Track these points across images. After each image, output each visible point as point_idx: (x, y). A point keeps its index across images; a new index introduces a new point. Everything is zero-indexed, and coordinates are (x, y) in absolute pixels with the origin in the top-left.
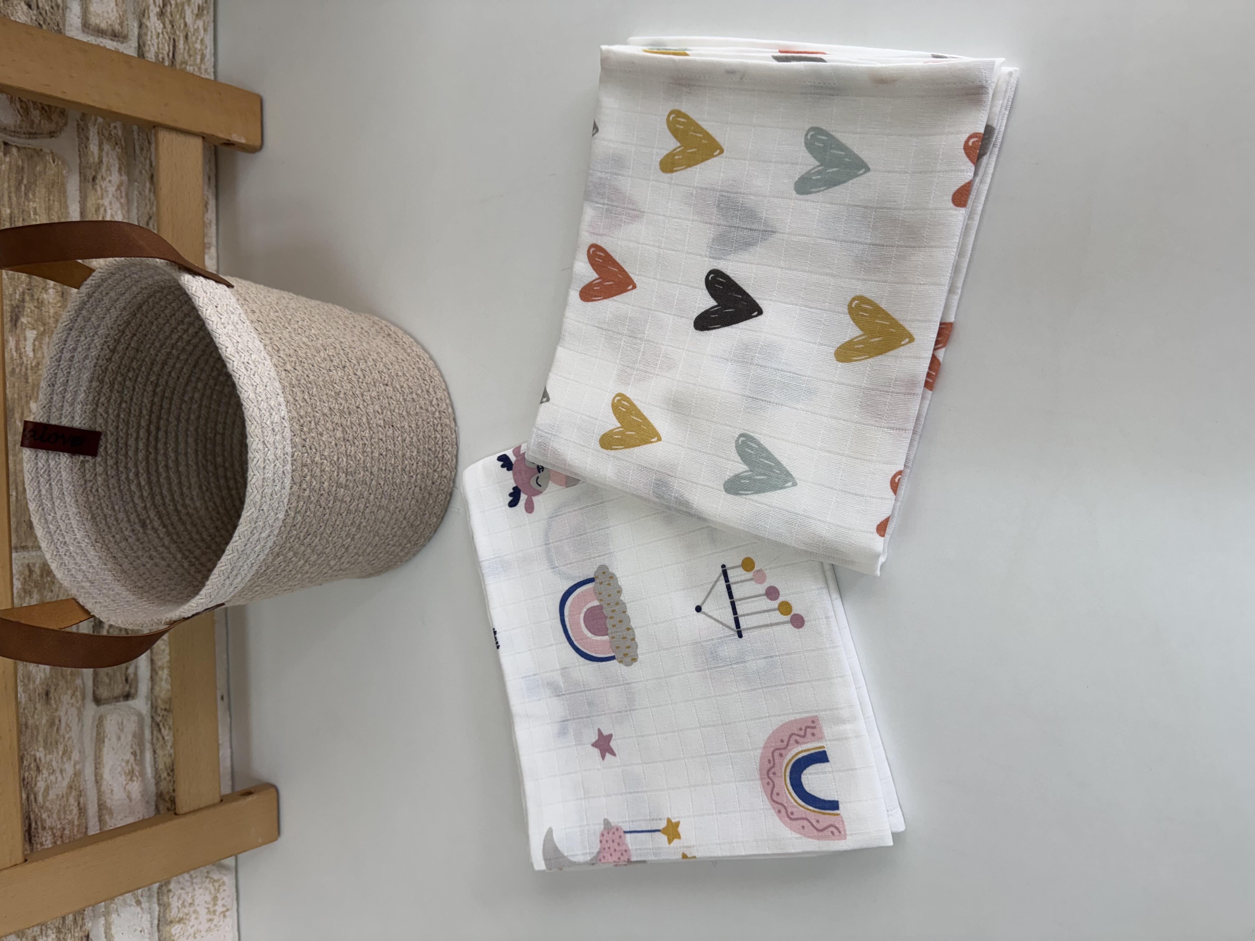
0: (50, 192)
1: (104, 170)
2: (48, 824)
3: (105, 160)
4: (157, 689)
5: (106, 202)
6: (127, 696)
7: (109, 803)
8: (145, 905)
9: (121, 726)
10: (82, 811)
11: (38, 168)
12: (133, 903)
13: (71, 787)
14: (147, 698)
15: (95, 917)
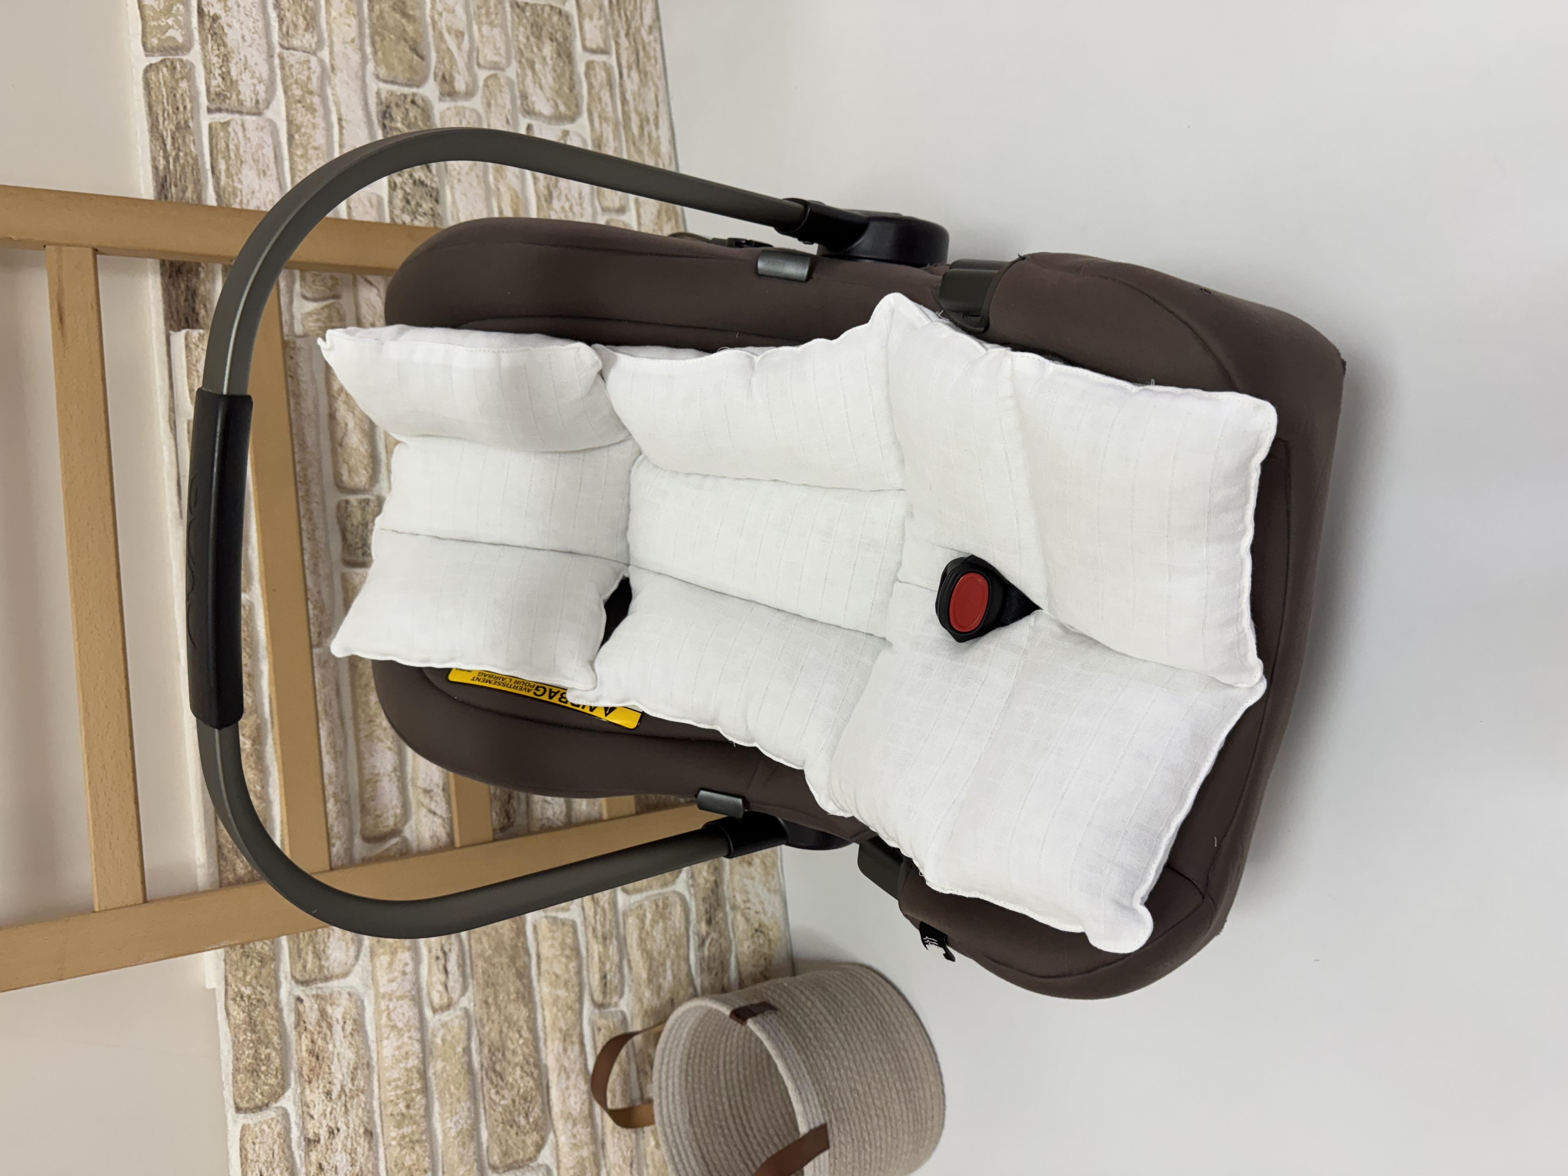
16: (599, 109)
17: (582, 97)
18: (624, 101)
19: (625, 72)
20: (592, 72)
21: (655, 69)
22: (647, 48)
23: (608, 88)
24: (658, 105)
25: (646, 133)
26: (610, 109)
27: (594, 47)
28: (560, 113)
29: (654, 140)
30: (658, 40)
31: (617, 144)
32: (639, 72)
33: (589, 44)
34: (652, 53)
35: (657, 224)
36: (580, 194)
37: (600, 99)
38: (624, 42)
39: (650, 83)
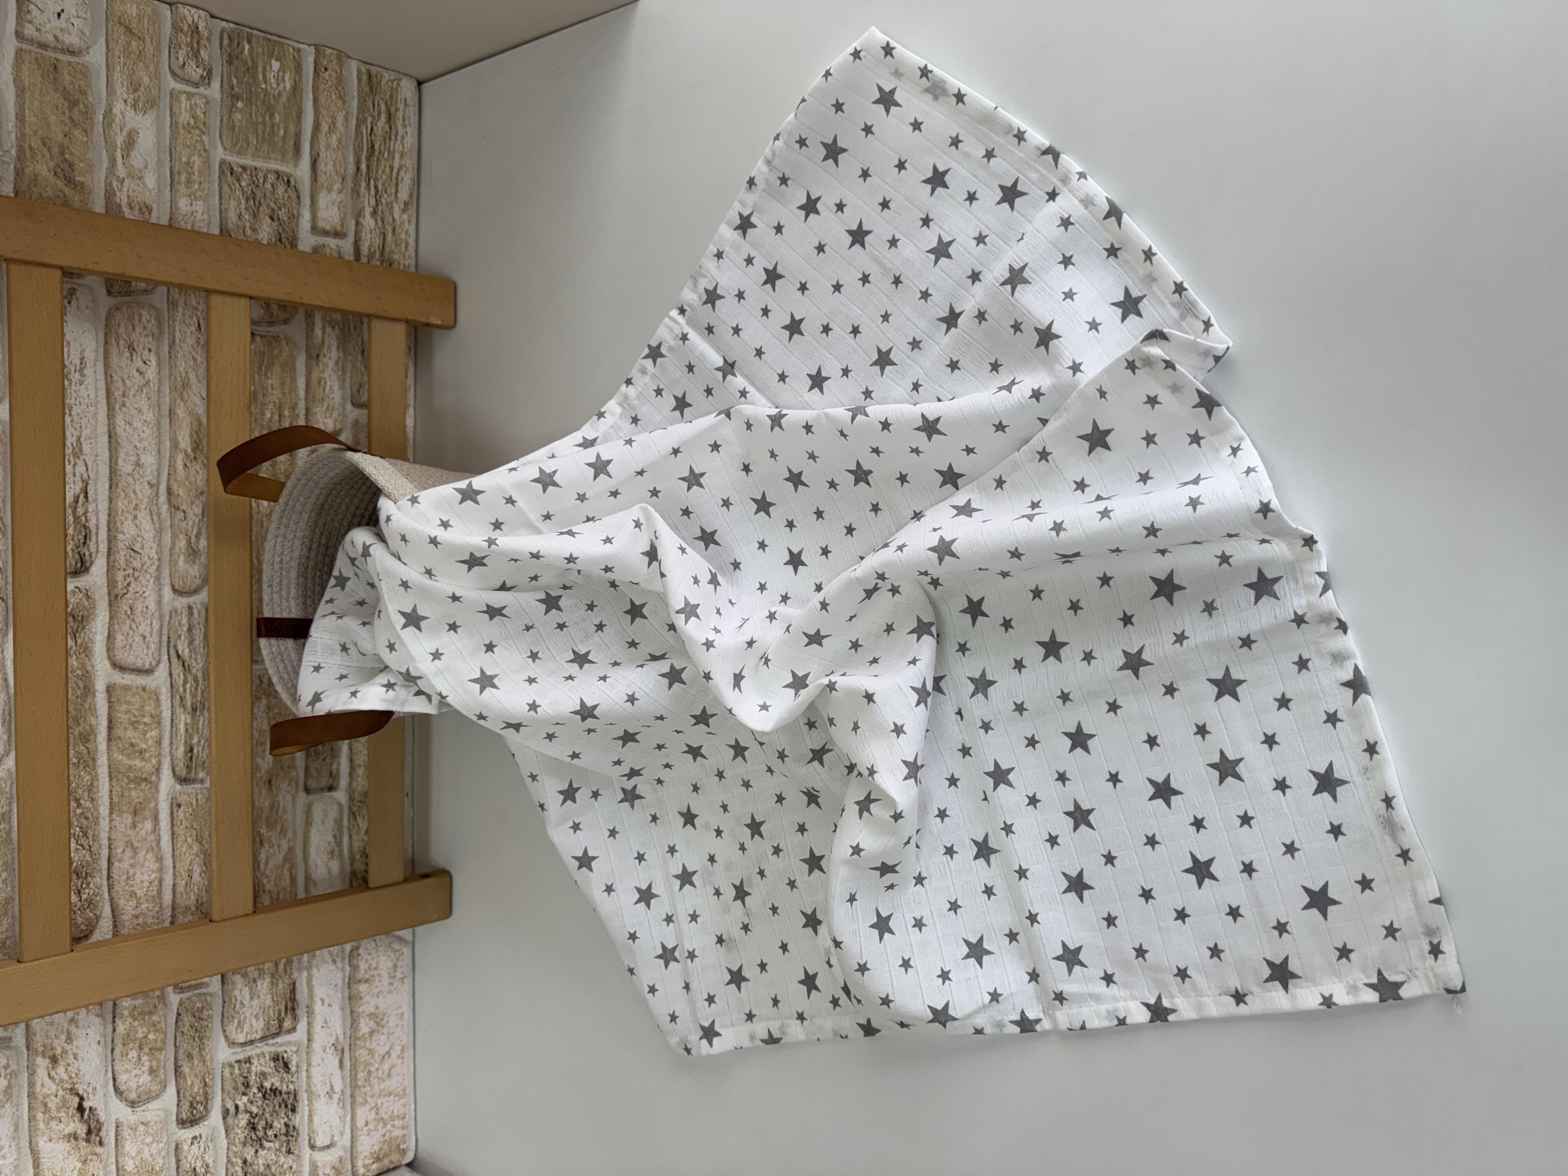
0: (283, 370)
1: (325, 349)
2: (267, 888)
3: (326, 340)
4: (355, 784)
5: (326, 375)
6: (331, 788)
7: (313, 876)
8: (339, 964)
9: (325, 813)
10: (293, 880)
11: (276, 352)
12: (330, 960)
13: (285, 860)
14: (346, 791)
15: (300, 970)
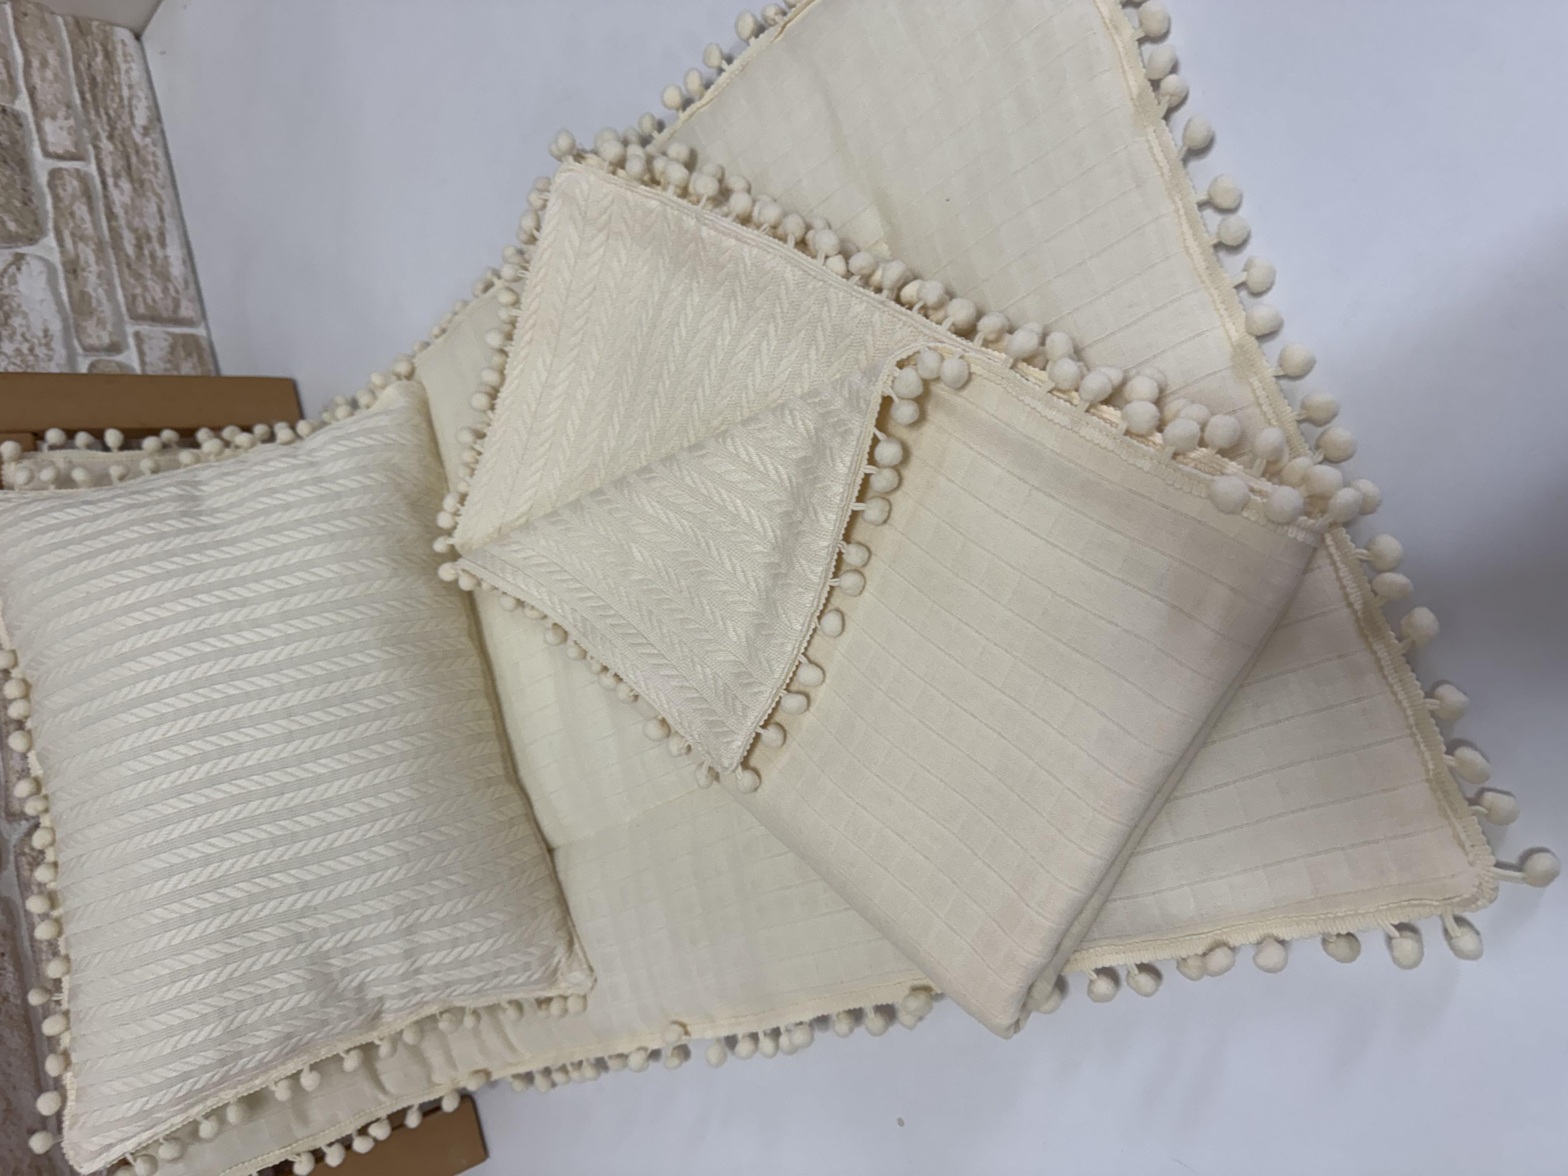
16: (71, 225)
17: (46, 212)
18: (111, 215)
19: (110, 181)
20: (58, 182)
21: (156, 177)
22: (142, 152)
23: (84, 200)
24: (162, 219)
25: (146, 252)
26: (88, 227)
27: (60, 151)
28: (10, 231)
29: (159, 262)
30: (160, 144)
31: (103, 268)
32: (132, 181)
33: (51, 149)
34: (150, 158)
35: (169, 361)
36: (46, 332)
37: (72, 214)
38: (106, 145)
39: (150, 194)
